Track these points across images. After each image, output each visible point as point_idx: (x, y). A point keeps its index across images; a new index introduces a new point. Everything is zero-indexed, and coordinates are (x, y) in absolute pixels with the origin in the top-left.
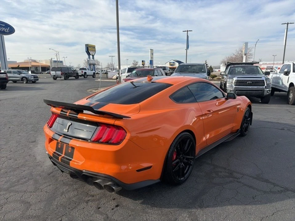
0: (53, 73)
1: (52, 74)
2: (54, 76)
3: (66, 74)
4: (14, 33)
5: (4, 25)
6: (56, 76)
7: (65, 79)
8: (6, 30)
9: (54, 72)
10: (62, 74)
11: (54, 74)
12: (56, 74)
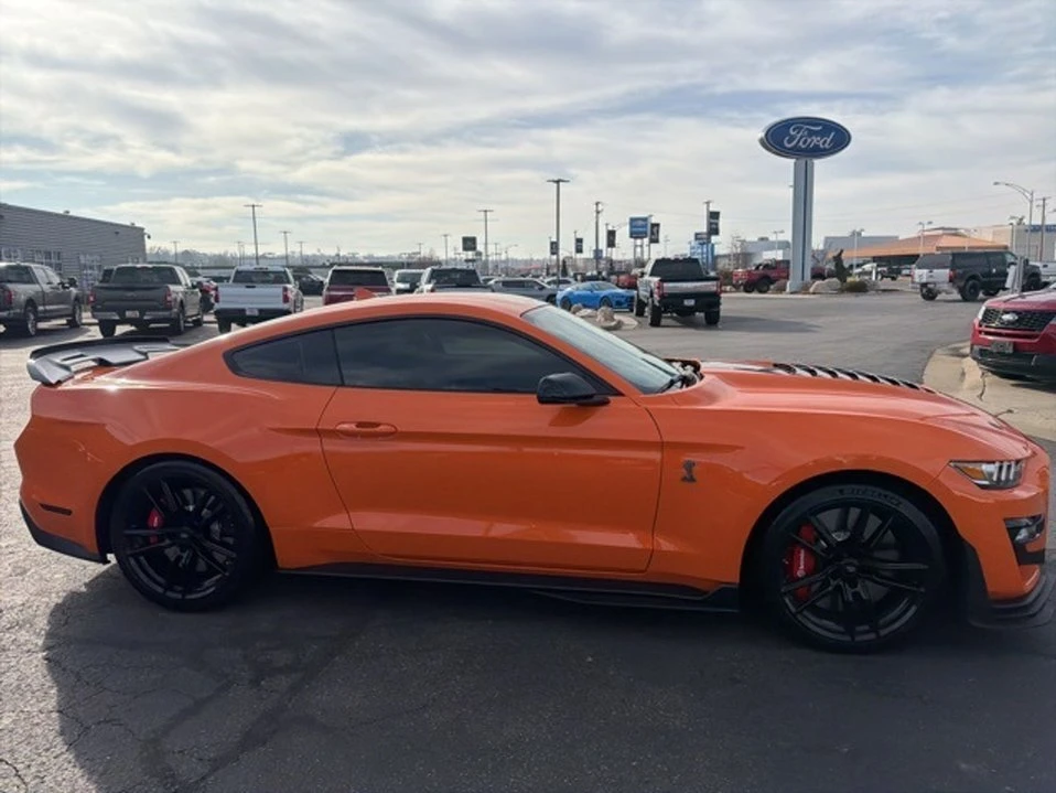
0: (921, 275)
1: (917, 280)
2: (924, 285)
3: (973, 277)
4: (846, 146)
5: (820, 128)
6: (931, 286)
7: (965, 299)
8: (825, 142)
9: (925, 271)
10: (951, 280)
11: (924, 280)
12: (931, 280)
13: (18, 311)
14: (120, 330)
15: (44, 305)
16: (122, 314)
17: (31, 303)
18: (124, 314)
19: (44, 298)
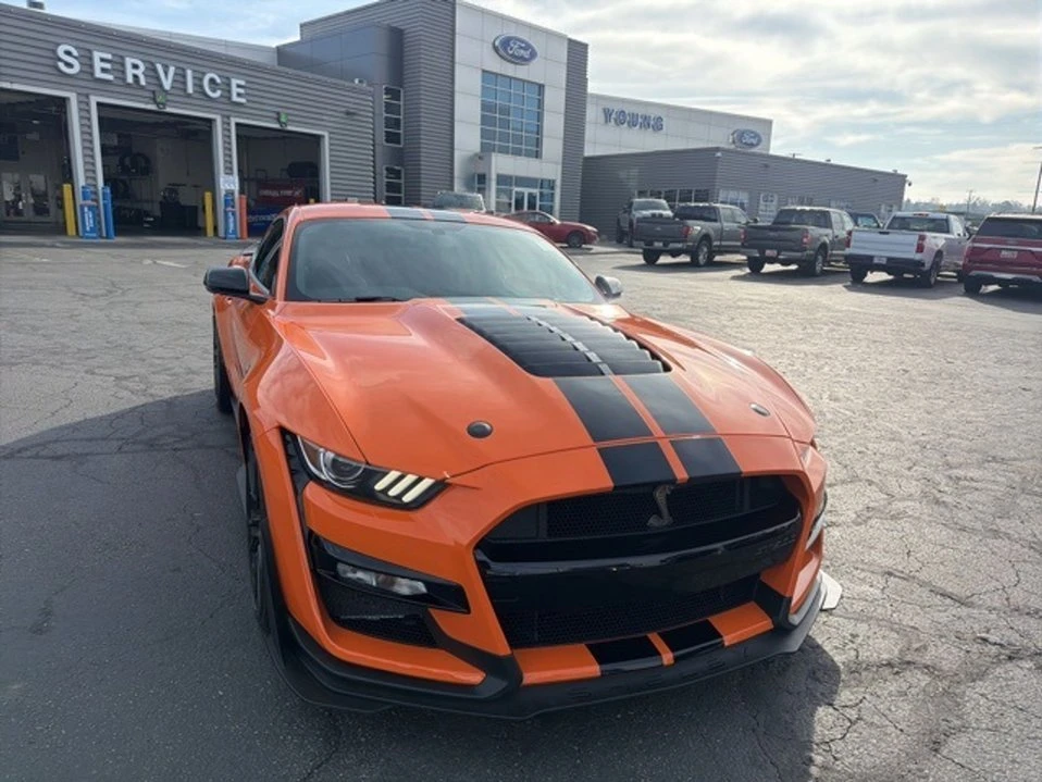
13: (691, 244)
14: (768, 268)
15: (721, 240)
16: (762, 252)
17: (706, 238)
18: (764, 252)
19: (722, 235)
